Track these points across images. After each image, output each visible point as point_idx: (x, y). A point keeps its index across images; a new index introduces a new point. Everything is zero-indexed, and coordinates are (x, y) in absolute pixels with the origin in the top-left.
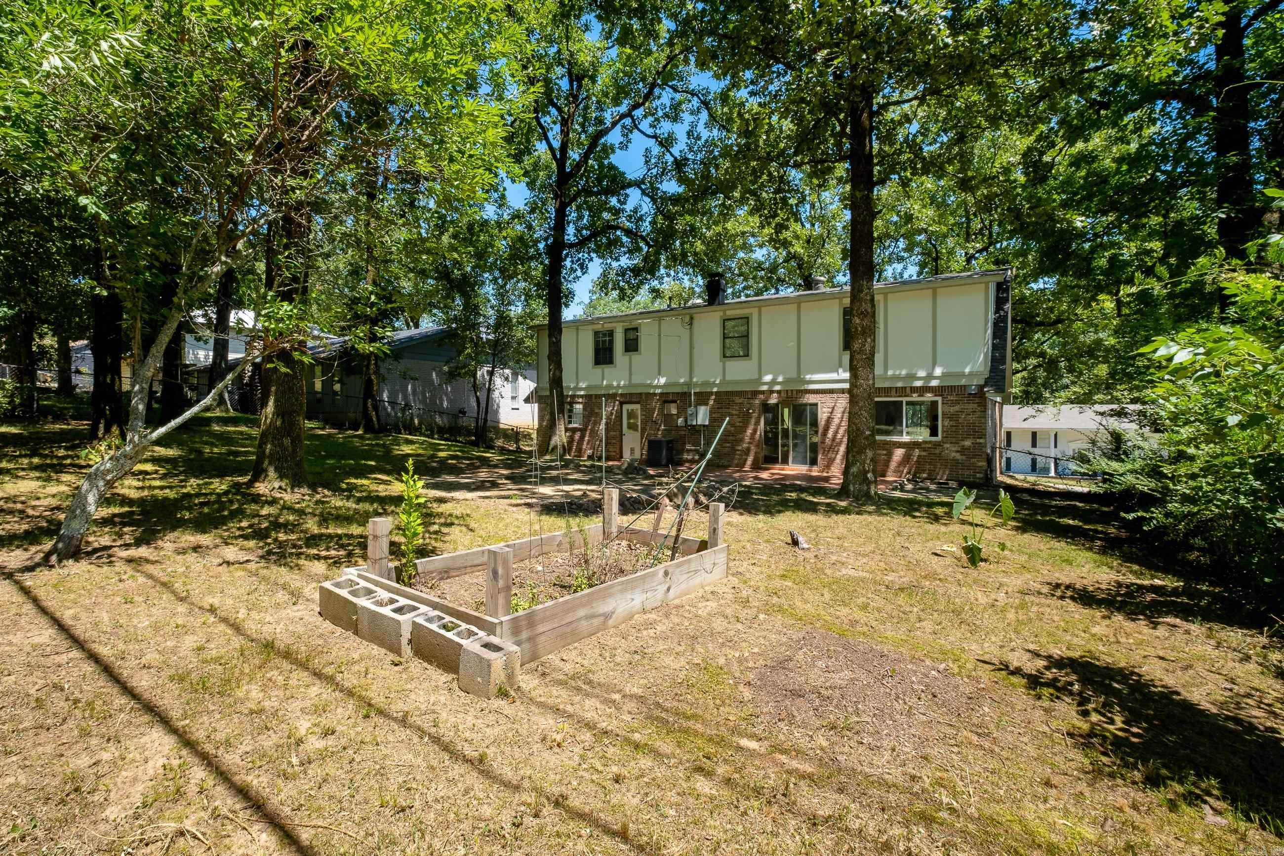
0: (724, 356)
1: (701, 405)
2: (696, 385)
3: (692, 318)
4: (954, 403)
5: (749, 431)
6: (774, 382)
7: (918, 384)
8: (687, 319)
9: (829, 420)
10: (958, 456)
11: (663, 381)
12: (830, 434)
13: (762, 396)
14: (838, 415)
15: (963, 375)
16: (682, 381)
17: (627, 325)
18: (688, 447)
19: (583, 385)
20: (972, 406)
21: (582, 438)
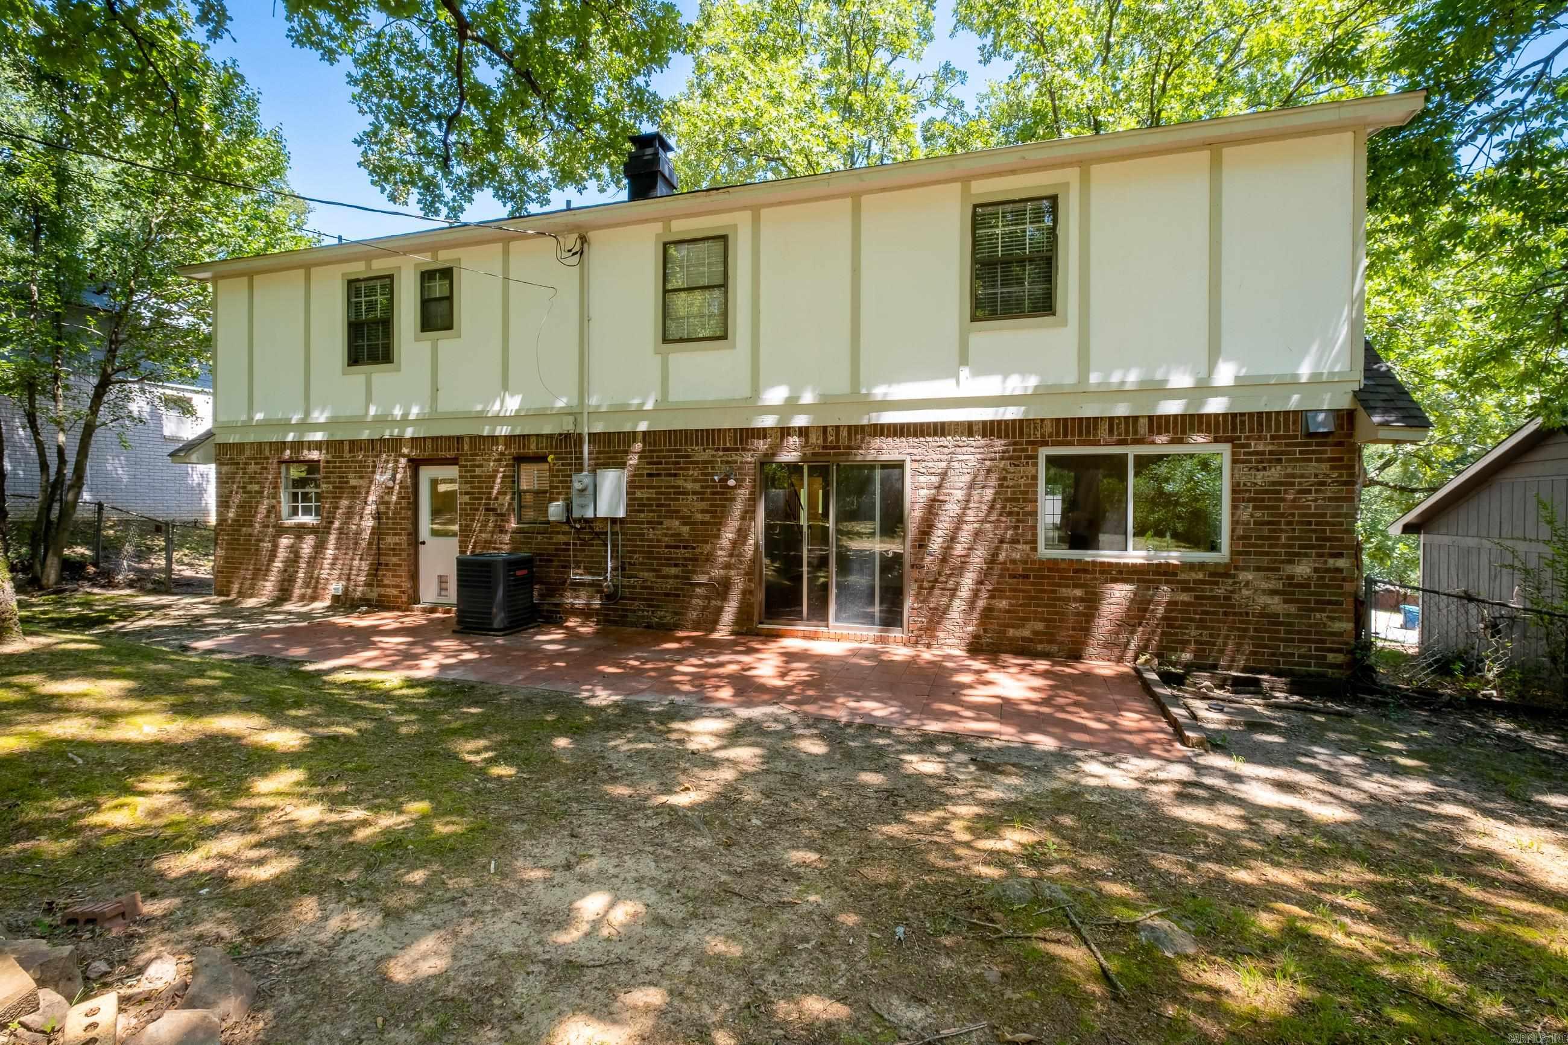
0: (665, 340)
1: (606, 466)
2: (596, 414)
3: (583, 239)
4: (1263, 461)
5: (728, 535)
6: (792, 405)
7: (1172, 407)
8: (571, 241)
9: (933, 506)
10: (1276, 604)
11: (513, 404)
12: (936, 542)
13: (762, 445)
14: (956, 493)
15: (1292, 383)
16: (561, 403)
17: (425, 260)
18: (577, 575)
19: (320, 416)
20: (1316, 469)
21: (319, 548)
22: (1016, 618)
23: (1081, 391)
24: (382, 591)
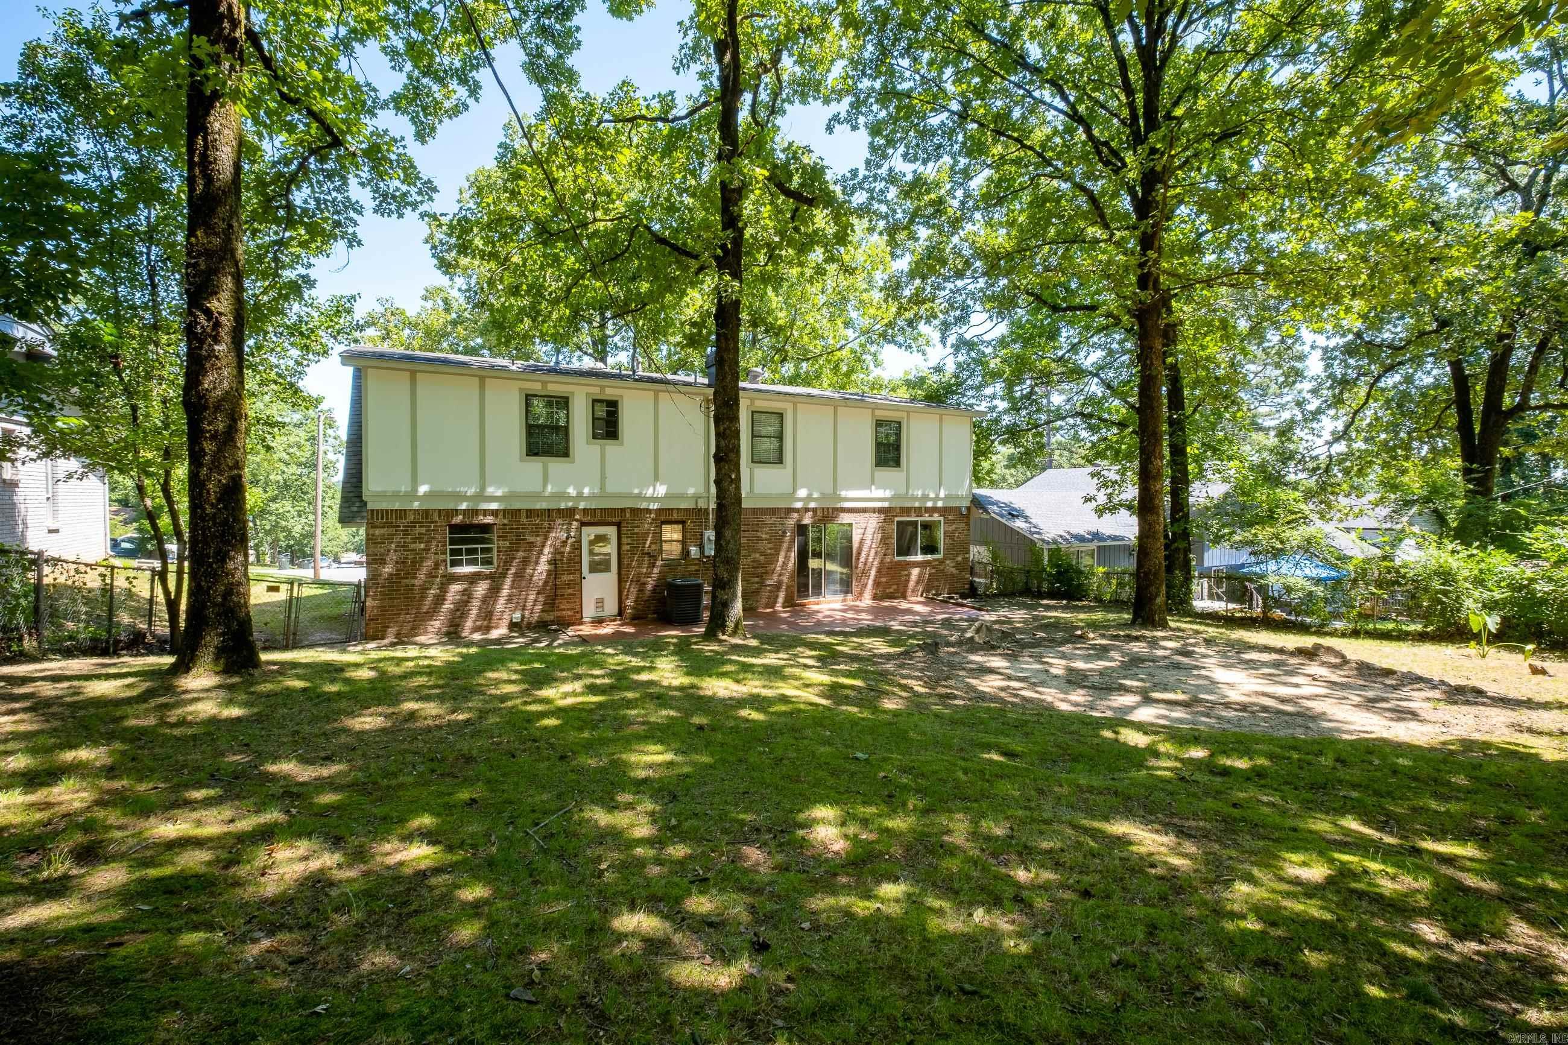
0: (752, 461)
4: (950, 523)
5: (781, 559)
6: (809, 498)
9: (862, 542)
11: (661, 490)
13: (796, 515)
15: (957, 497)
16: (691, 491)
17: (596, 393)
19: (496, 491)
21: (494, 591)
22: (888, 585)
23: (905, 497)
24: (559, 614)
